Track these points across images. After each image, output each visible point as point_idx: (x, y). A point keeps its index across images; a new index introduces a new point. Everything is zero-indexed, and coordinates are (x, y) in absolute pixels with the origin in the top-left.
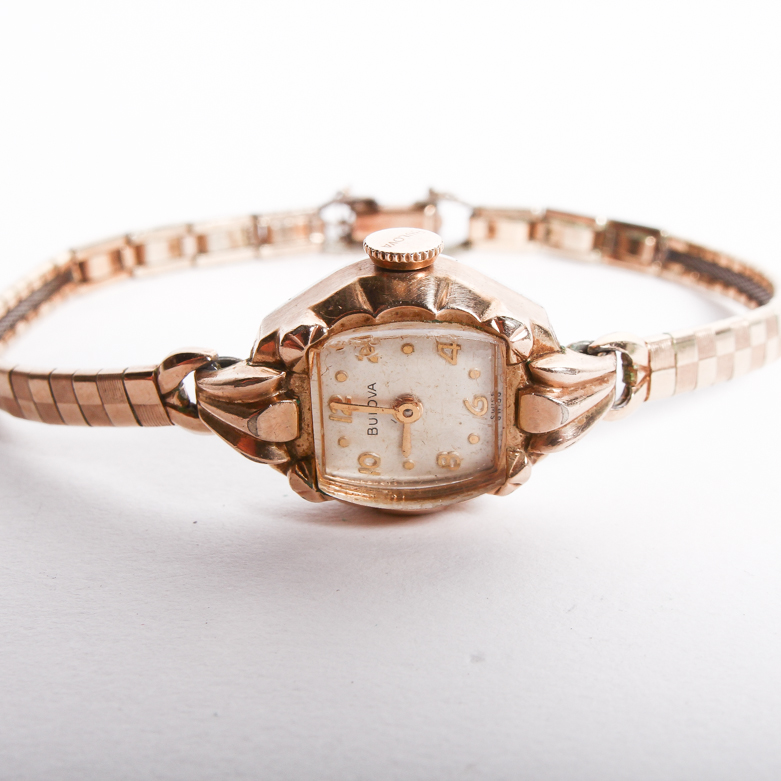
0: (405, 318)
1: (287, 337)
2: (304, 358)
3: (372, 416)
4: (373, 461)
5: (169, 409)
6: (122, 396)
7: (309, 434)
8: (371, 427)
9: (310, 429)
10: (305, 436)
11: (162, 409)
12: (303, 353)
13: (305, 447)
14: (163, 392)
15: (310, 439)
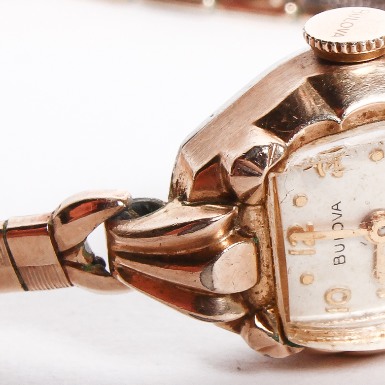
0: (374, 119)
1: (236, 163)
2: (262, 186)
3: (338, 242)
4: (342, 296)
5: (68, 268)
6: (4, 258)
7: (269, 276)
8: (337, 255)
9: (270, 270)
10: (264, 280)
11: (59, 269)
12: (261, 180)
13: (264, 294)
14: (62, 249)
15: (271, 283)
